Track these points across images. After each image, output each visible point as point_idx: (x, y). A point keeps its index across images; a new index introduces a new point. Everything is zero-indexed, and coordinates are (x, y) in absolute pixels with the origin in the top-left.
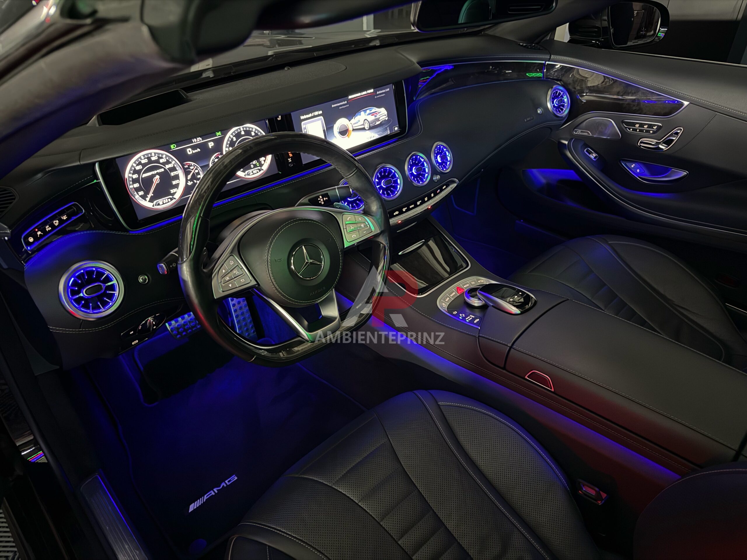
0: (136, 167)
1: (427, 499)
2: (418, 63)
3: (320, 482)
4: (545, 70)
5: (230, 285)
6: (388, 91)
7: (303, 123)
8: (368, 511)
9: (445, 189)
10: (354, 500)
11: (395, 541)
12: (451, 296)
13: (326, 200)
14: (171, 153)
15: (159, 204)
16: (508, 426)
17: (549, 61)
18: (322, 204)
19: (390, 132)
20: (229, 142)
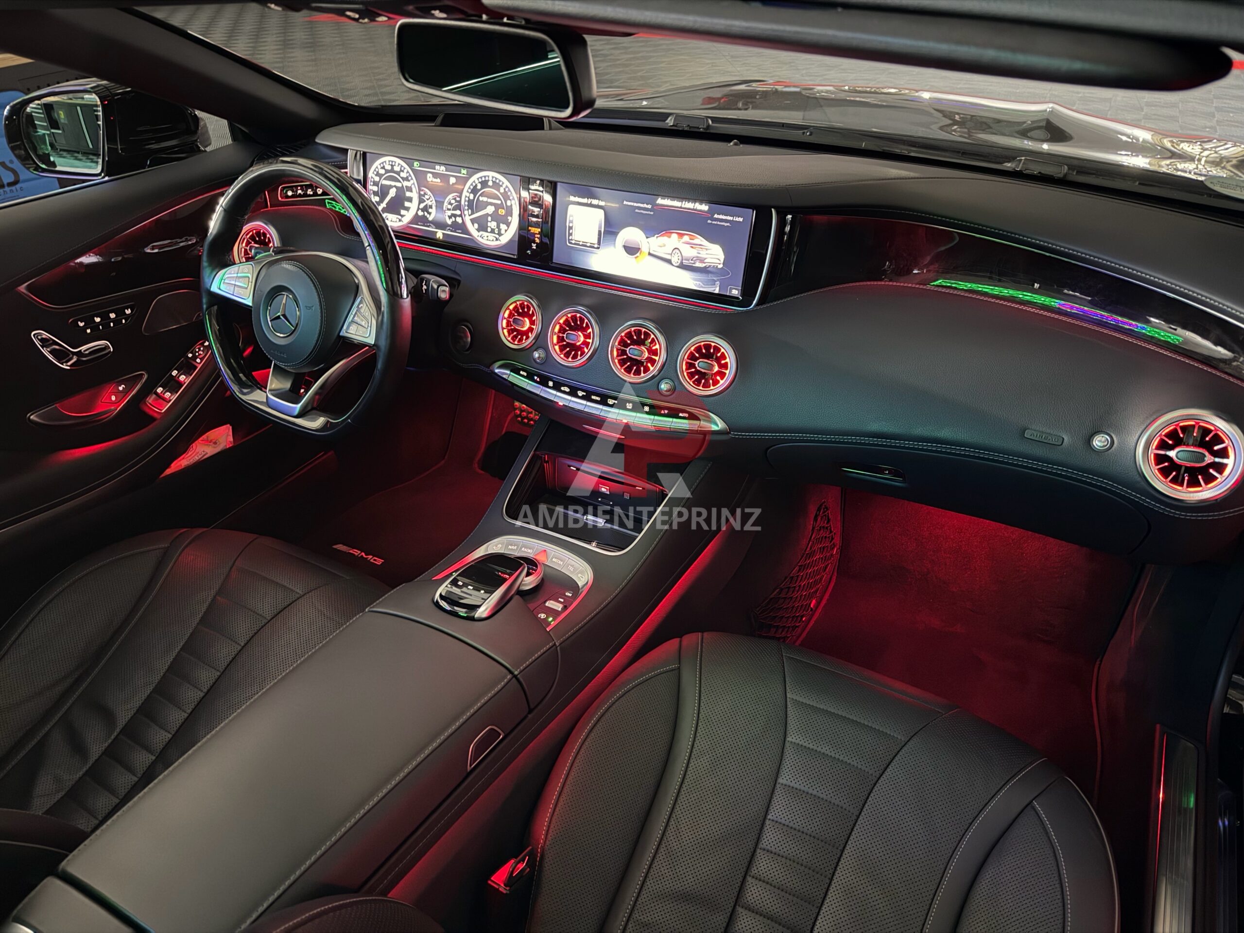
0: (379, 170)
15: (388, 219)
19: (719, 291)
20: (472, 187)
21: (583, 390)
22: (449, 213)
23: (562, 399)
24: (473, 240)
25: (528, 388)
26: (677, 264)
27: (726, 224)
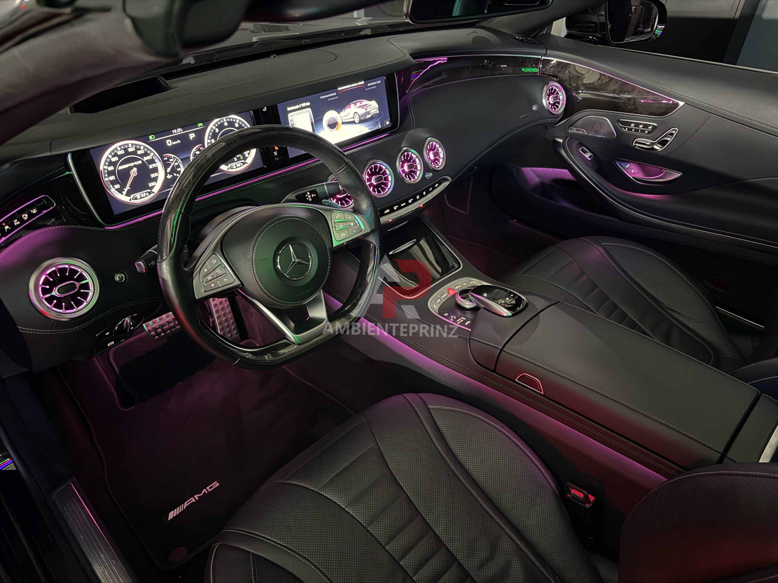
0: (111, 159)
1: (415, 504)
2: (411, 55)
3: (307, 487)
4: (541, 66)
5: (213, 285)
6: (379, 83)
7: (289, 115)
8: (355, 516)
9: (437, 187)
10: (341, 505)
11: (383, 546)
12: (442, 297)
13: (314, 196)
14: (151, 144)
15: (136, 199)
16: (497, 429)
17: (545, 55)
18: (310, 200)
19: (381, 126)
20: (211, 134)
24: (224, 174)
26: (358, 122)
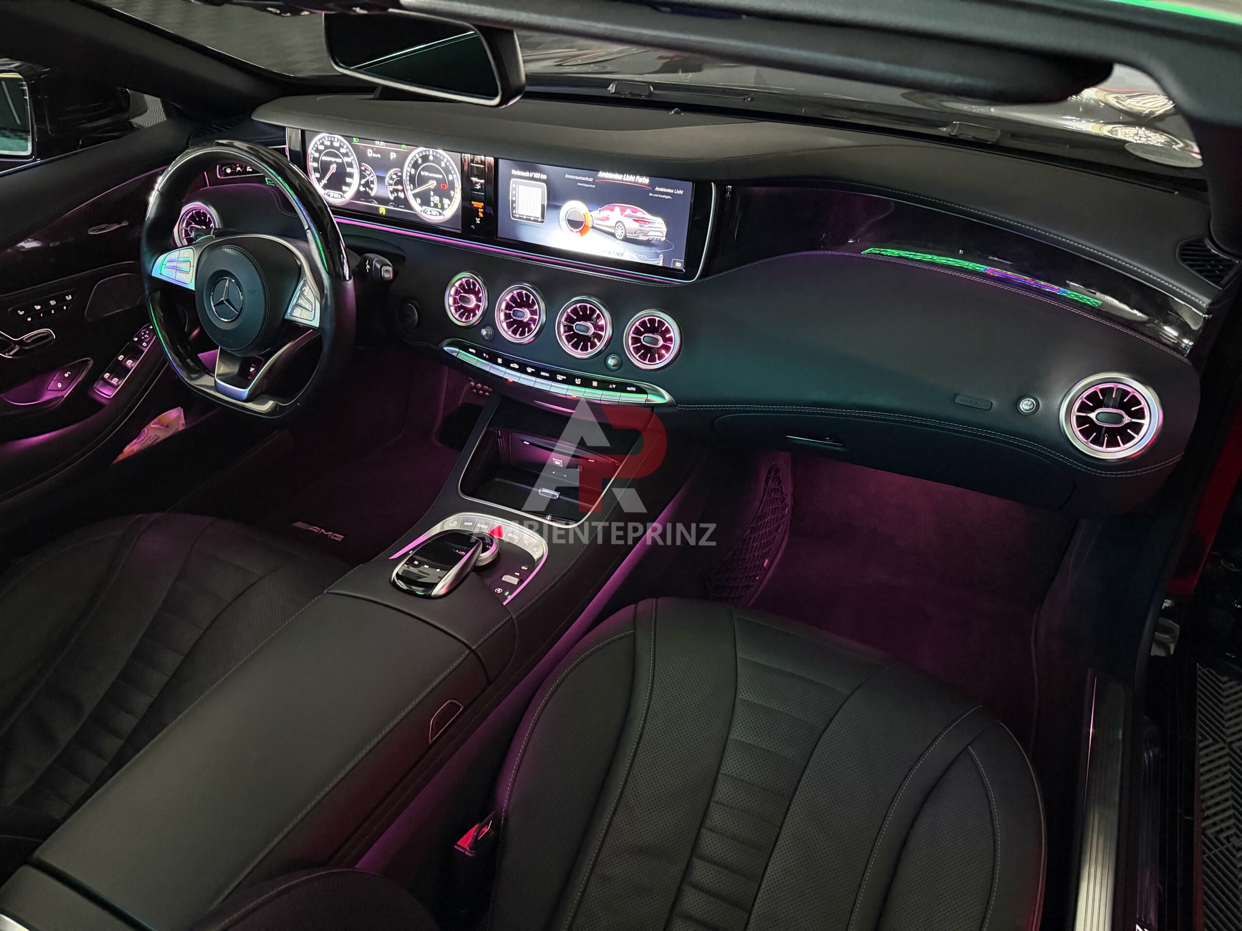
0: (319, 146)
6: (680, 194)
7: (512, 180)
9: (632, 391)
12: (479, 525)
15: (329, 196)
19: (663, 263)
20: (413, 162)
21: (532, 367)
22: (391, 188)
23: (512, 376)
24: (416, 215)
25: (478, 365)
26: (621, 238)
27: (667, 197)
